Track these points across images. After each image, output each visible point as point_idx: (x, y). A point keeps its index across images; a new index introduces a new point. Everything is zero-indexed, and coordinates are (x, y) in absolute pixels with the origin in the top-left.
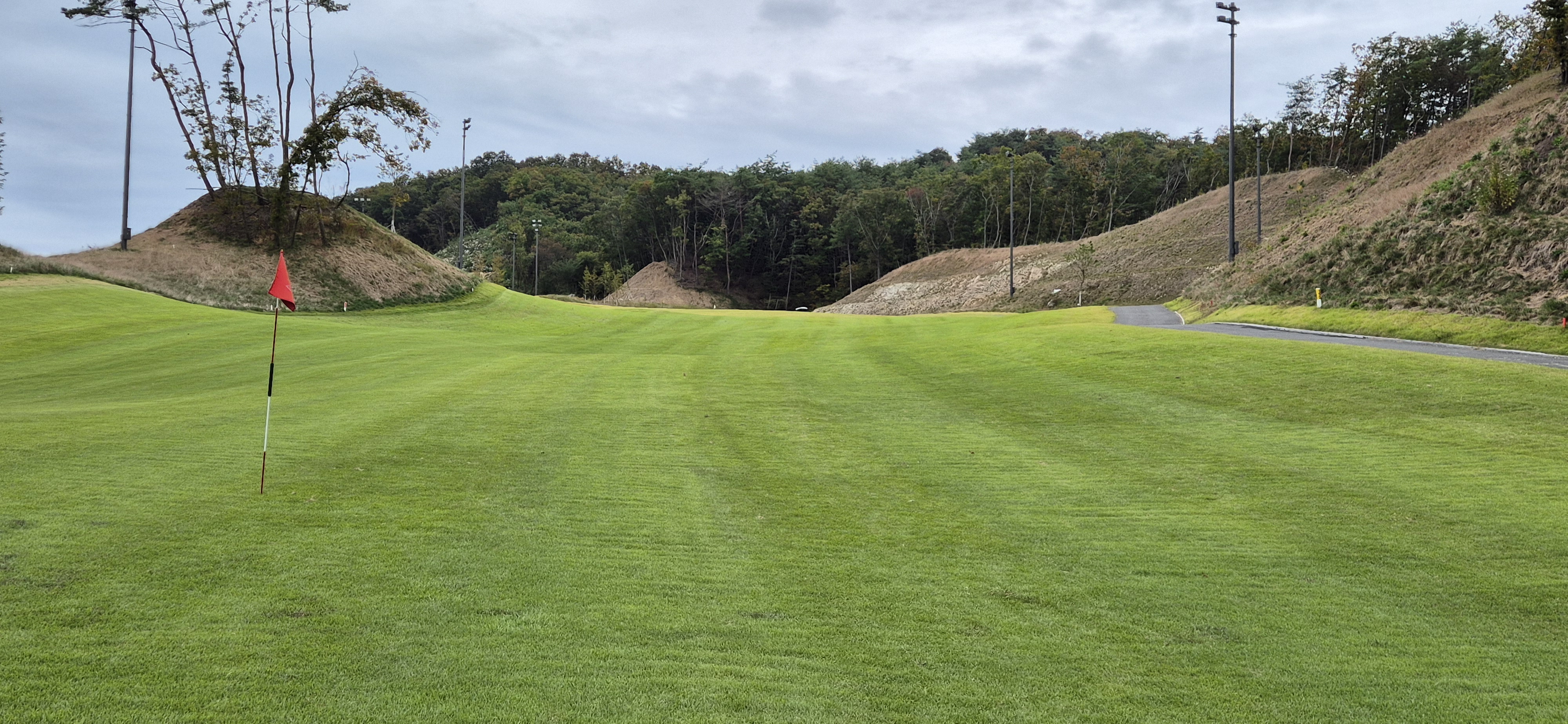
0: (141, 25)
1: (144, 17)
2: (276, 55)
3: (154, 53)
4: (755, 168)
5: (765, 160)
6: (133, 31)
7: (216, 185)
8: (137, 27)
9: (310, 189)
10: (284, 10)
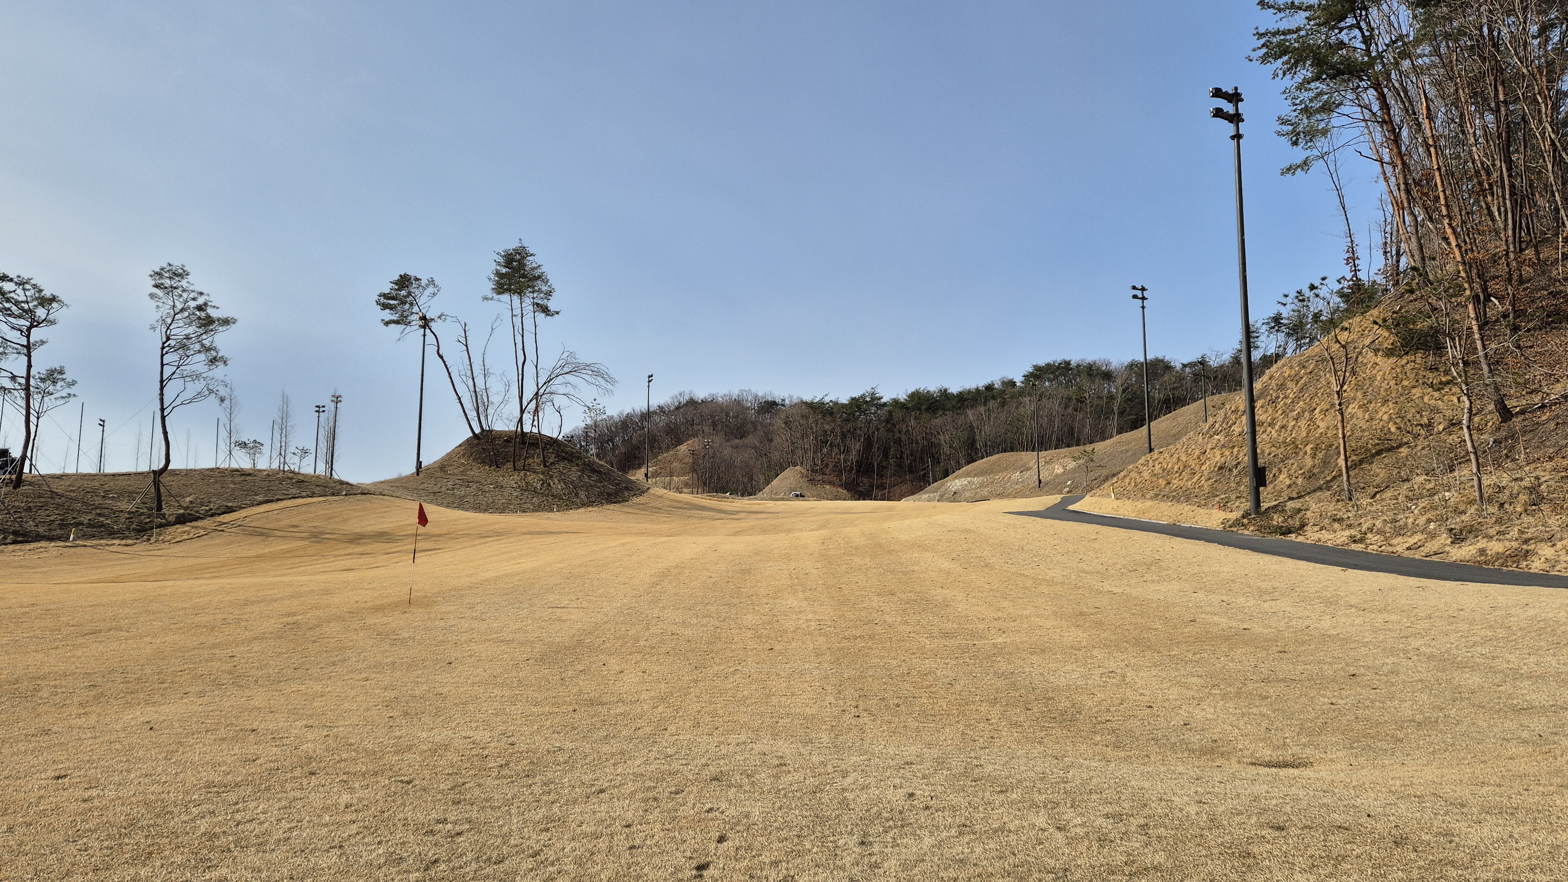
0: (430, 329)
1: (432, 324)
2: (515, 344)
3: (438, 346)
4: (863, 396)
5: (869, 390)
6: (424, 335)
7: (477, 431)
8: (428, 331)
9: (535, 430)
10: (520, 315)
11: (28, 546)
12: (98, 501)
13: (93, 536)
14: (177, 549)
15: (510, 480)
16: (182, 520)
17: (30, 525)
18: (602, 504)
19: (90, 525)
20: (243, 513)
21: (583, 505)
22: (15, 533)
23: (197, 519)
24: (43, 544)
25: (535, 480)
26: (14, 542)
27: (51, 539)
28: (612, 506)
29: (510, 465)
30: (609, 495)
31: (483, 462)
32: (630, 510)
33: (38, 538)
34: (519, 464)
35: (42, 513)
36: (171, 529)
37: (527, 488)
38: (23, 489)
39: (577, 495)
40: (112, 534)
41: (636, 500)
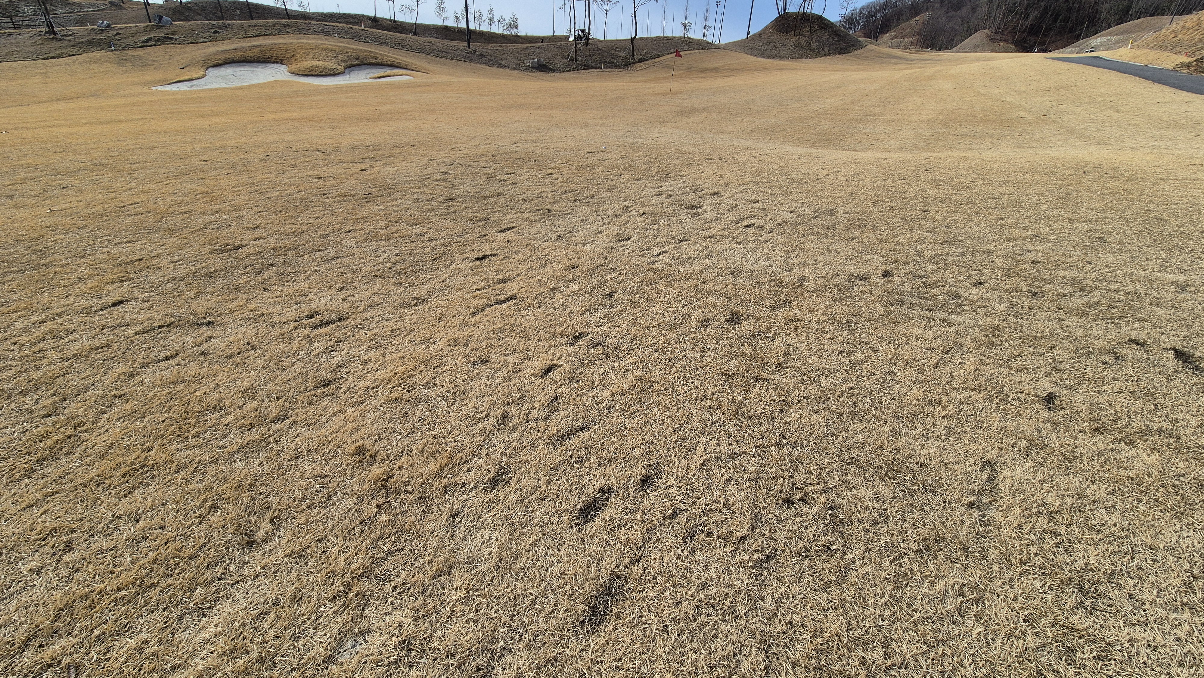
7: (781, 13)
11: (589, 71)
12: (613, 52)
13: (610, 67)
14: (637, 73)
15: (791, 41)
16: (641, 61)
17: (590, 62)
18: (836, 54)
19: (609, 63)
20: (664, 58)
21: (825, 55)
22: (585, 65)
23: (646, 60)
24: (593, 70)
25: (803, 41)
26: (584, 69)
27: (596, 68)
28: (840, 56)
29: (793, 32)
30: (841, 49)
31: (781, 31)
32: (850, 58)
33: (592, 68)
34: (797, 32)
35: (594, 57)
36: (636, 65)
37: (798, 46)
38: (590, 46)
39: (823, 49)
40: (616, 67)
41: (856, 52)
